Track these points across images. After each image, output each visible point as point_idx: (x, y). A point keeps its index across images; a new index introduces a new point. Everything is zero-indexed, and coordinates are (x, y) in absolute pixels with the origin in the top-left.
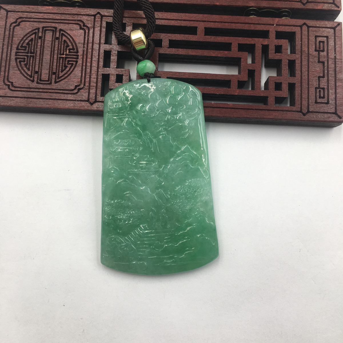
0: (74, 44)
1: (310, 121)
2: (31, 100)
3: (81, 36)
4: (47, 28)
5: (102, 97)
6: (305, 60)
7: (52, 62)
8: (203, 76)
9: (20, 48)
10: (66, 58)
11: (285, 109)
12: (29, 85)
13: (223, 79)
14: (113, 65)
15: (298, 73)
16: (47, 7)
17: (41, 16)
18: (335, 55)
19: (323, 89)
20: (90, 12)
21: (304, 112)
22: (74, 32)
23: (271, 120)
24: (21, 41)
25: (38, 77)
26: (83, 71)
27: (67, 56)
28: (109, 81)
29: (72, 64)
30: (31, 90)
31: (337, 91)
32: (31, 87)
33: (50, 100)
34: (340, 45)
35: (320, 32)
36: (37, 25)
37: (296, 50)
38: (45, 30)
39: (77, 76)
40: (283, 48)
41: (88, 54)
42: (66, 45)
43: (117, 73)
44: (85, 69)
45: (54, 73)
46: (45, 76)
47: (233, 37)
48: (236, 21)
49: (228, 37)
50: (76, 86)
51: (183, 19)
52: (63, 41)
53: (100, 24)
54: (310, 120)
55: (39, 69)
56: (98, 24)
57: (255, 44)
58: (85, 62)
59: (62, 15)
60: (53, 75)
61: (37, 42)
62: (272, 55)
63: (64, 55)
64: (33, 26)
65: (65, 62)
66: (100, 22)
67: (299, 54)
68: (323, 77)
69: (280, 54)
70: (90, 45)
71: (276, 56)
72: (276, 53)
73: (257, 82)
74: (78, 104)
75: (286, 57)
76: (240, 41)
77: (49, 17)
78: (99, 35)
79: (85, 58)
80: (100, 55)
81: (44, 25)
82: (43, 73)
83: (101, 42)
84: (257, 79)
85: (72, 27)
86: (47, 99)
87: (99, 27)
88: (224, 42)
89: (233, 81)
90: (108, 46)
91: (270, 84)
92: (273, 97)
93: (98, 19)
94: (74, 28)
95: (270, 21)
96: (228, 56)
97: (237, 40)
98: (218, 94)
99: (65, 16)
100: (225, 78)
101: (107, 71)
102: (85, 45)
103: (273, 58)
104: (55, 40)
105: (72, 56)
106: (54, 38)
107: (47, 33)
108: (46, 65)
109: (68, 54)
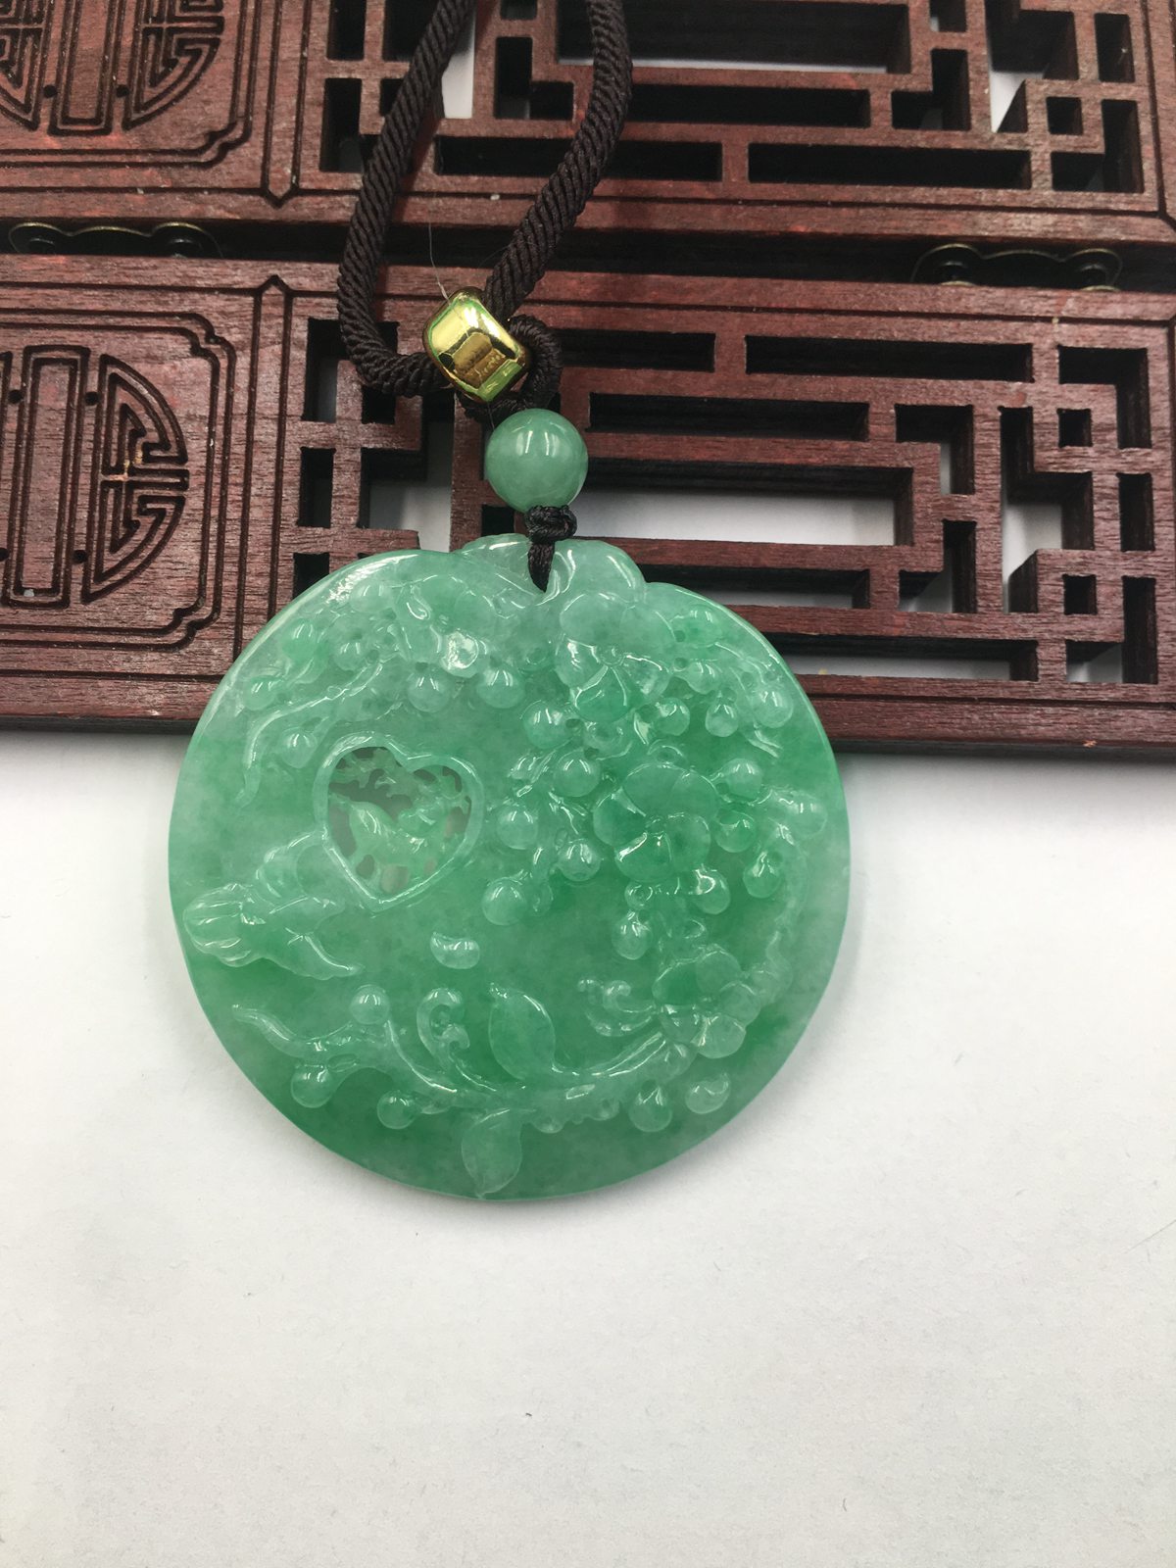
0: (166, 424)
3: (199, 384)
4: (46, 354)
7: (71, 506)
8: (746, 555)
10: (132, 486)
11: (1110, 695)
13: (836, 568)
14: (343, 511)
15: (1165, 534)
16: (45, 258)
17: (15, 298)
20: (236, 279)
22: (166, 368)
25: (6, 575)
26: (208, 541)
27: (135, 478)
29: (162, 513)
33: (64, 681)
37: (1152, 432)
38: (36, 361)
39: (181, 566)
40: (1097, 419)
41: (228, 467)
42: (130, 427)
43: (363, 549)
44: (219, 538)
45: (81, 557)
46: (38, 567)
47: (873, 379)
48: (887, 308)
49: (849, 379)
50: (179, 614)
51: (649, 301)
52: (117, 408)
53: (281, 330)
55: (10, 540)
56: (274, 330)
57: (969, 409)
58: (215, 501)
59: (108, 293)
60: (73, 567)
62: (1049, 455)
63: (123, 473)
65: (127, 504)
66: (281, 321)
67: (1163, 448)
69: (1079, 450)
70: (239, 425)
71: (1063, 460)
72: (1065, 445)
73: (987, 576)
74: (189, 692)
75: (1106, 464)
76: (903, 396)
77: (54, 303)
78: (276, 379)
79: (218, 486)
80: (284, 470)
81: (32, 340)
82: (28, 559)
83: (289, 412)
84: (985, 565)
85: (159, 347)
86: (49, 674)
87: (279, 343)
88: (836, 400)
89: (878, 572)
90: (321, 429)
91: (1042, 589)
92: (1057, 641)
93: (272, 307)
94: (167, 348)
95: (1033, 301)
96: (856, 464)
97: (892, 392)
98: (813, 634)
99: (123, 295)
100: (844, 561)
101: (316, 542)
102: (215, 425)
103: (1051, 469)
104: (80, 406)
105: (159, 476)
106: (77, 397)
107: (45, 375)
108: (42, 522)
109: (142, 467)
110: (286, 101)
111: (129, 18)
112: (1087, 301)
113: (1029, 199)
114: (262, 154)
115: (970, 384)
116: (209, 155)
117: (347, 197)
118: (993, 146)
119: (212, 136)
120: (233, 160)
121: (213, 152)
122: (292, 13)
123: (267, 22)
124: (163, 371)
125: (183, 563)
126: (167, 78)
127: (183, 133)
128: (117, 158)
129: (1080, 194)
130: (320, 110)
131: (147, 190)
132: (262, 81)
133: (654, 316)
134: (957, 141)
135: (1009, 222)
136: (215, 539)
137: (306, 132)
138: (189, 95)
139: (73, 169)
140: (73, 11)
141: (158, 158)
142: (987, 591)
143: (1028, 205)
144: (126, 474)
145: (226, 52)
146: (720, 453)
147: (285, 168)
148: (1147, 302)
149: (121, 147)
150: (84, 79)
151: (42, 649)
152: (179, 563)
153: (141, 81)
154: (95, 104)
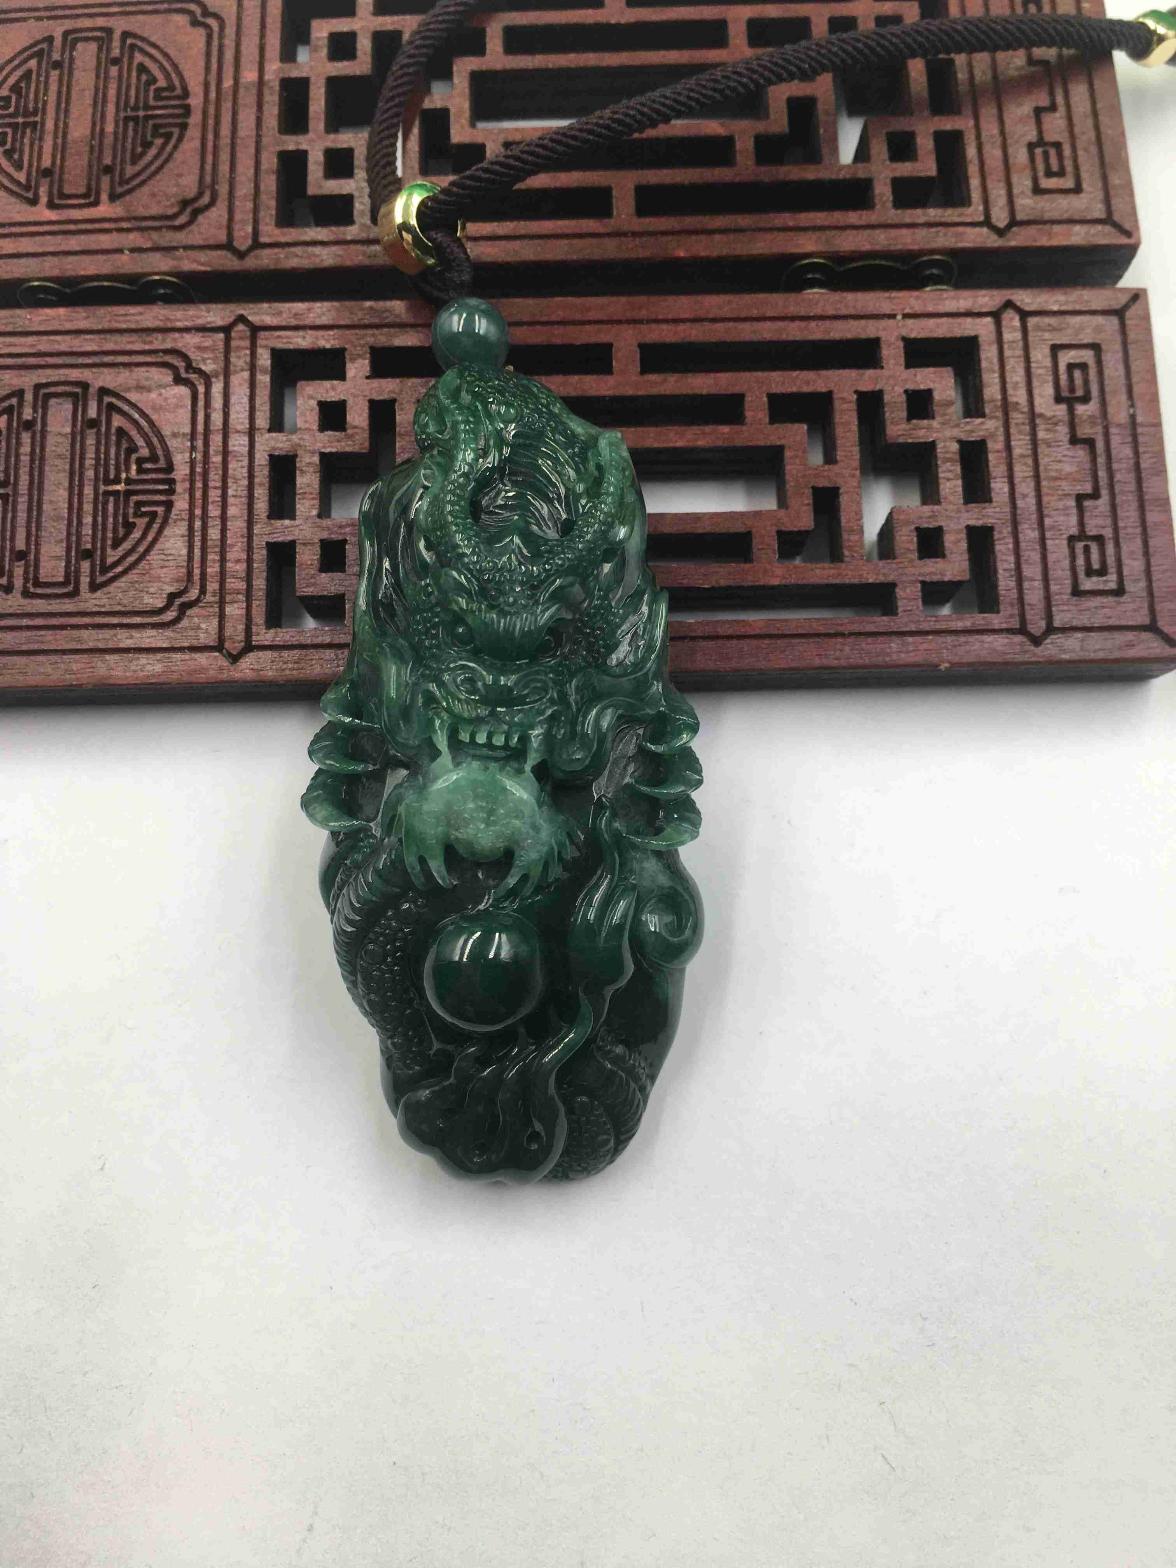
0: (155, 440)
1: (1060, 662)
3: (182, 406)
4: (53, 389)
5: (272, 631)
6: (1022, 437)
7: (78, 513)
10: (128, 493)
11: (959, 625)
13: (723, 531)
14: (306, 506)
15: (1000, 489)
16: (48, 311)
17: (25, 344)
18: (1131, 411)
19: (1099, 539)
20: (209, 319)
21: (1032, 631)
22: (153, 395)
23: (916, 669)
25: (26, 572)
26: (194, 536)
27: (131, 487)
28: (295, 566)
29: (154, 515)
30: (4, 623)
31: (1152, 543)
32: (1, 611)
33: (77, 657)
34: (1147, 371)
35: (1070, 331)
36: (15, 382)
37: (986, 405)
38: (44, 395)
39: (169, 558)
40: (937, 396)
41: (208, 474)
42: (125, 445)
43: (325, 535)
44: (202, 530)
45: (88, 554)
46: (52, 564)
47: (747, 374)
48: (755, 313)
49: (728, 375)
50: (172, 597)
51: (556, 319)
52: (113, 430)
53: (248, 359)
54: (1055, 659)
55: (28, 543)
56: (242, 360)
57: (830, 393)
58: (199, 503)
59: (102, 336)
60: (82, 563)
61: (17, 441)
62: (899, 428)
63: (119, 483)
65: (124, 509)
66: (248, 352)
67: (996, 417)
68: (1095, 495)
69: (926, 422)
70: (216, 440)
71: (912, 432)
72: (913, 419)
73: (851, 531)
74: (182, 661)
75: (949, 433)
76: (774, 386)
77: (57, 347)
78: (246, 400)
79: (201, 490)
80: (256, 474)
81: (41, 378)
82: (43, 559)
83: (257, 426)
84: (849, 521)
85: (147, 379)
86: (64, 652)
87: (247, 370)
88: (716, 392)
89: (758, 532)
90: (285, 439)
91: (898, 538)
92: (914, 582)
93: (240, 340)
94: (153, 379)
95: (879, 302)
96: (736, 444)
97: (764, 383)
98: (706, 586)
99: (115, 338)
100: (729, 525)
101: (285, 532)
102: (196, 440)
103: (901, 440)
104: (82, 430)
105: (151, 484)
106: (79, 424)
107: (52, 406)
108: (54, 526)
109: (136, 478)
110: (245, 171)
111: (111, 109)
112: (926, 299)
113: (873, 219)
114: (226, 216)
115: (831, 373)
116: (182, 219)
117: (299, 248)
118: (841, 177)
119: (185, 203)
120: (203, 222)
121: (186, 216)
122: (248, 99)
123: (227, 106)
124: (151, 399)
125: (173, 555)
126: (145, 158)
127: (160, 202)
128: (106, 225)
129: (919, 211)
130: (273, 177)
131: (133, 250)
132: (225, 156)
133: (561, 331)
134: (810, 173)
135: (858, 238)
136: (200, 533)
137: (263, 197)
138: (165, 170)
139: (70, 237)
140: (63, 105)
141: (140, 223)
142: (852, 544)
143: (876, 223)
144: (123, 484)
145: (193, 133)
147: (246, 228)
148: (977, 297)
149: (108, 216)
150: (75, 161)
151: (58, 632)
152: (170, 555)
153: (123, 161)
154: (85, 182)
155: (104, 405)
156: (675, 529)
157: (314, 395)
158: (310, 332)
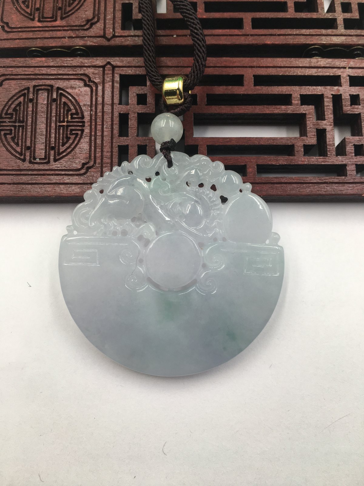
0: (77, 107)
2: (24, 186)
3: (87, 95)
4: (40, 87)
7: (49, 133)
8: (255, 141)
9: (5, 116)
12: (19, 166)
13: (283, 144)
14: (132, 132)
16: (38, 59)
17: (30, 71)
20: (97, 63)
22: (77, 90)
23: (354, 196)
24: (5, 106)
25: (30, 154)
26: (92, 142)
27: (69, 124)
28: (128, 154)
29: (77, 134)
30: (22, 173)
32: (21, 168)
33: (49, 186)
36: (26, 84)
38: (37, 90)
39: (83, 150)
40: (361, 97)
41: (97, 120)
42: (66, 109)
43: (139, 143)
45: (53, 148)
46: (40, 151)
48: (296, 65)
49: (285, 87)
50: (84, 164)
51: (223, 65)
52: (62, 103)
53: (111, 78)
55: (31, 144)
56: (109, 78)
57: (322, 95)
58: (93, 130)
59: (58, 68)
60: (51, 151)
61: (27, 106)
62: (347, 108)
63: (64, 122)
64: (20, 85)
65: (66, 132)
66: (111, 75)
69: (357, 106)
70: (100, 107)
71: (352, 110)
72: (353, 105)
73: (330, 145)
74: (87, 188)
76: (302, 91)
77: (42, 72)
78: (110, 93)
79: (94, 125)
80: (114, 120)
81: (36, 83)
83: (114, 102)
84: (329, 142)
85: (74, 84)
86: (44, 184)
87: (111, 82)
88: (282, 93)
89: (297, 145)
90: (125, 107)
91: (347, 148)
92: (353, 164)
93: (108, 71)
94: (77, 84)
95: (340, 62)
96: (289, 113)
97: (299, 91)
98: (277, 164)
99: (63, 69)
100: (286, 142)
101: (124, 141)
102: (92, 107)
103: (348, 112)
104: (51, 102)
105: (76, 123)
106: (50, 100)
107: (40, 94)
108: (41, 138)
109: (71, 120)
110: (110, 9)
112: (357, 62)
113: (337, 32)
114: (103, 26)
115: (323, 87)
116: (87, 26)
117: (129, 38)
118: (325, 17)
119: (88, 21)
120: (95, 28)
121: (88, 25)
124: (76, 92)
125: (84, 149)
126: (73, 4)
127: (79, 20)
128: (59, 28)
129: (352, 30)
130: (120, 12)
131: (69, 37)
132: (102, 4)
133: (225, 70)
134: (314, 15)
135: (332, 39)
136: (94, 141)
137: (116, 19)
138: (80, 9)
139: (46, 32)
141: (72, 28)
142: (331, 150)
143: (337, 34)
144: (66, 123)
146: (247, 111)
147: (110, 30)
149: (60, 25)
150: (48, 5)
151: (42, 176)
152: (83, 149)
153: (65, 5)
154: (52, 13)
155: (59, 94)
156: (267, 143)
157: (136, 92)
158: (134, 68)
